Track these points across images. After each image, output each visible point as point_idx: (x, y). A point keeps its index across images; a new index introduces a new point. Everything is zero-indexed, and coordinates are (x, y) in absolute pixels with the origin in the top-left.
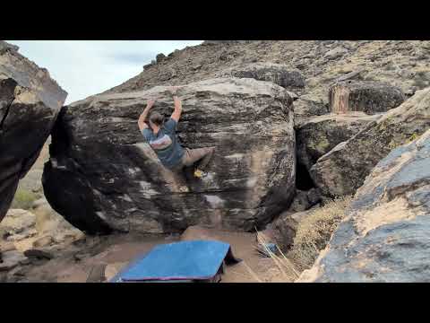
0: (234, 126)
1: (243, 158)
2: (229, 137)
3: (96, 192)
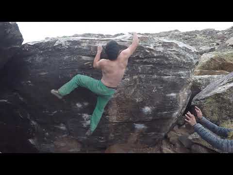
0: (181, 72)
1: (177, 96)
2: (175, 81)
3: (33, 123)
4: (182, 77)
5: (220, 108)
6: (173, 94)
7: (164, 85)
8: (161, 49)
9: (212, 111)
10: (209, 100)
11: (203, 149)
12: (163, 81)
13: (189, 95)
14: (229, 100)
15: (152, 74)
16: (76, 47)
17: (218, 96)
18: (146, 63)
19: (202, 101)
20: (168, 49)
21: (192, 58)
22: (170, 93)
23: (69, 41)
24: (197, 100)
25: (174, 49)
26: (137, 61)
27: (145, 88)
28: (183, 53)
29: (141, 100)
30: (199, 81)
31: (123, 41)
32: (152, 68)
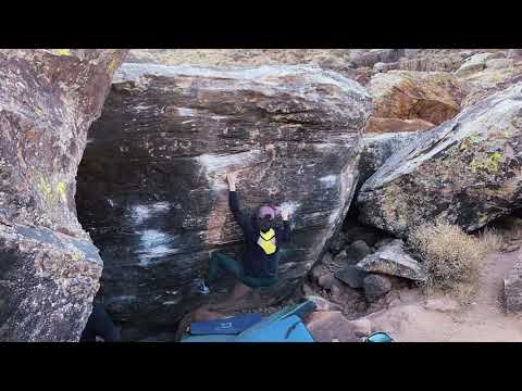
1: (336, 181)
2: (335, 152)
4: (347, 145)
5: (410, 203)
6: (331, 178)
7: (317, 160)
8: (315, 96)
9: (396, 211)
10: (390, 189)
11: (384, 280)
12: (315, 154)
13: (356, 178)
14: (423, 185)
15: (299, 141)
17: (405, 178)
18: (290, 121)
19: (377, 191)
20: (327, 96)
21: (363, 110)
22: (325, 175)
24: (369, 190)
25: (335, 95)
26: (278, 117)
27: (285, 167)
28: (348, 101)
29: (277, 191)
30: (370, 150)
31: (257, 84)
32: (300, 130)
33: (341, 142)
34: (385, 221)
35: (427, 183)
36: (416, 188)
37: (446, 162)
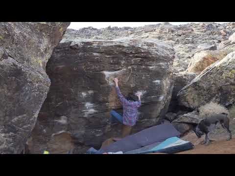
0: (162, 63)
1: (161, 83)
2: (158, 70)
4: (163, 67)
5: (198, 95)
6: (158, 81)
7: (150, 73)
8: (146, 47)
9: (193, 99)
10: (189, 89)
11: (186, 125)
12: (149, 71)
13: (171, 84)
14: (203, 86)
15: (141, 65)
16: (89, 46)
17: (195, 84)
18: (137, 57)
20: (151, 47)
21: (168, 53)
22: (155, 80)
23: (83, 43)
25: (155, 47)
26: (131, 55)
27: (137, 76)
29: (134, 85)
30: (184, 77)
31: (122, 43)
32: (141, 60)
33: (160, 66)
34: (189, 104)
35: (204, 85)
36: (201, 88)
37: (212, 76)
